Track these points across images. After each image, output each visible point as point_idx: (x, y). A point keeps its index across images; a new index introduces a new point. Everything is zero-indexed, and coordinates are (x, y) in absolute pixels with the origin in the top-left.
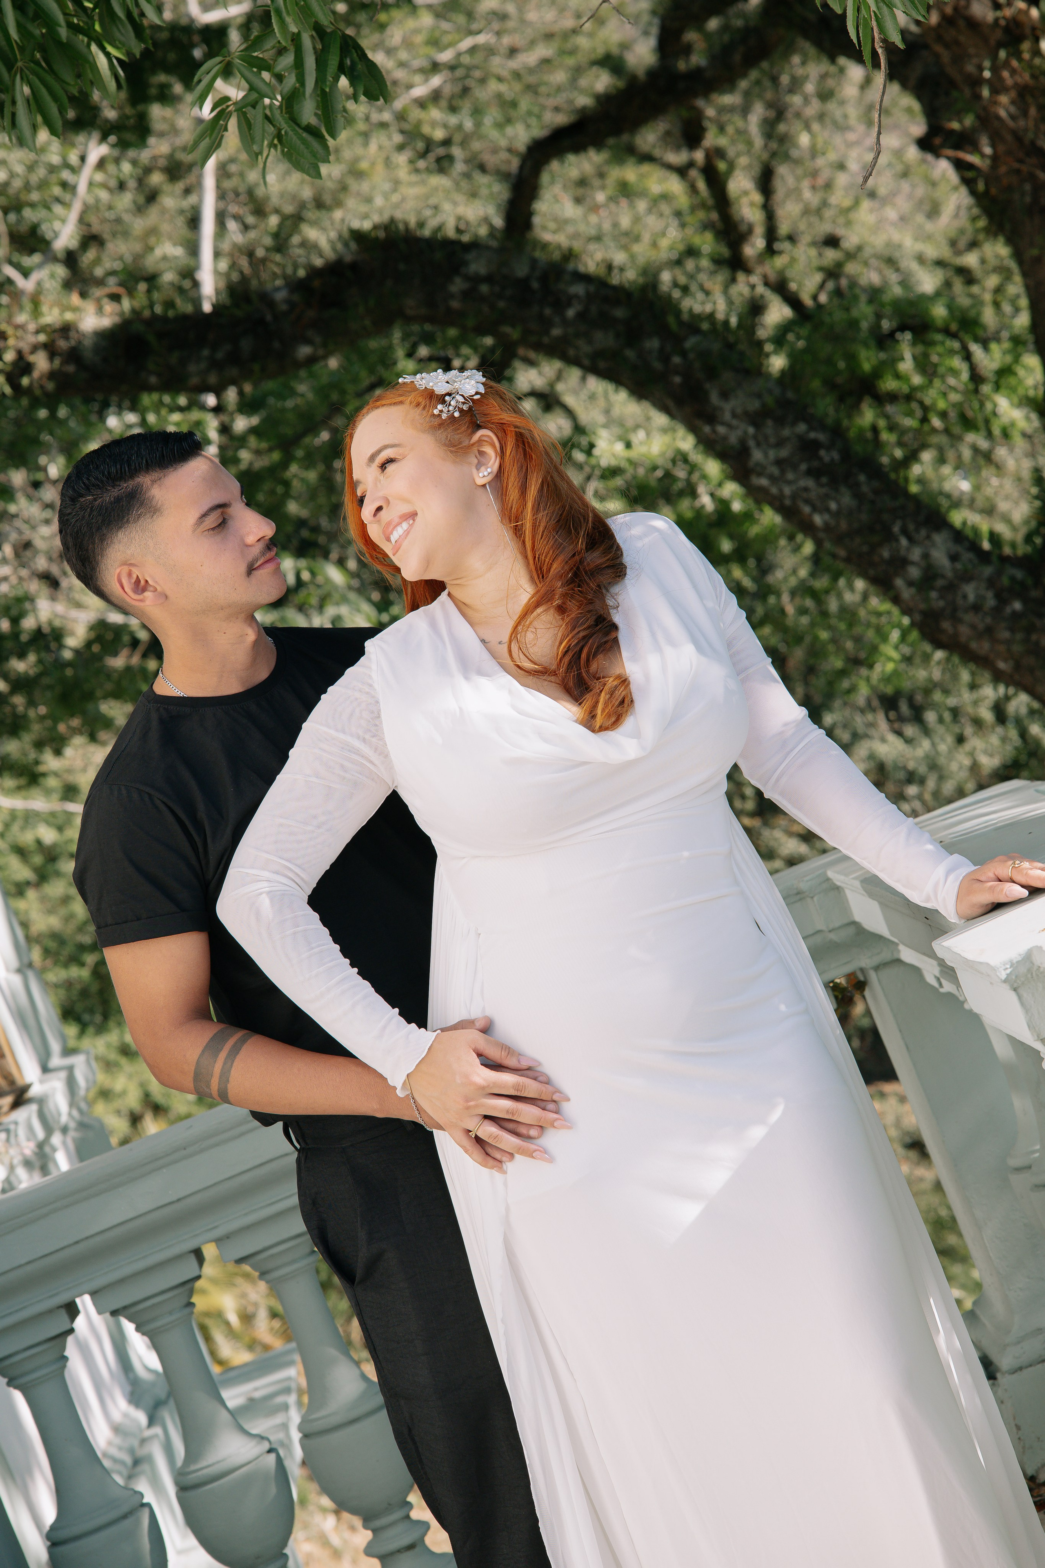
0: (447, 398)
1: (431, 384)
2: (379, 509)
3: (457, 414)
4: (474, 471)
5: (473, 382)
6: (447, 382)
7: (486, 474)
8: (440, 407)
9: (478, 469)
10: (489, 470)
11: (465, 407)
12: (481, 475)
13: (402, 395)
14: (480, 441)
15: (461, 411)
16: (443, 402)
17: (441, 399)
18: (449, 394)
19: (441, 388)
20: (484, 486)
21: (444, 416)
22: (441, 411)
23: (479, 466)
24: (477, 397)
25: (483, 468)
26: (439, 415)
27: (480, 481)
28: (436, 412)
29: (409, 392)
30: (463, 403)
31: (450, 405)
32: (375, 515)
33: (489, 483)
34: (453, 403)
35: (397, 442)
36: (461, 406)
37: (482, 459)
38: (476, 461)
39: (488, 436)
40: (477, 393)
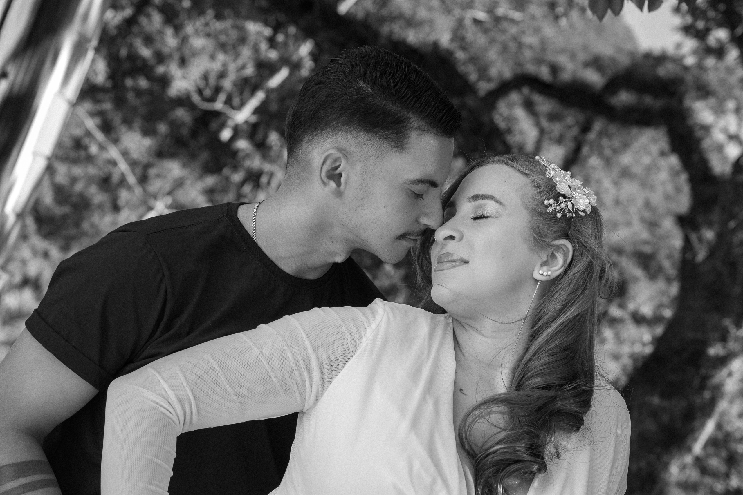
0: (561, 198)
1: (557, 179)
2: (452, 238)
3: (559, 215)
4: (539, 265)
5: (587, 201)
6: (569, 187)
7: (545, 274)
8: (552, 201)
9: (542, 266)
10: (549, 273)
11: (568, 215)
12: (541, 272)
13: (530, 170)
14: (559, 247)
15: (564, 215)
16: (557, 199)
17: (557, 196)
18: (564, 196)
19: (562, 188)
20: (537, 281)
21: (550, 210)
22: (550, 205)
23: (544, 264)
24: (582, 214)
25: (545, 268)
26: (547, 207)
27: (536, 275)
28: (546, 202)
29: (538, 172)
30: (570, 211)
31: (559, 205)
32: (446, 239)
33: (542, 282)
34: (563, 205)
35: (502, 201)
36: (566, 212)
37: (550, 260)
38: (545, 258)
39: (568, 249)
40: (584, 211)
